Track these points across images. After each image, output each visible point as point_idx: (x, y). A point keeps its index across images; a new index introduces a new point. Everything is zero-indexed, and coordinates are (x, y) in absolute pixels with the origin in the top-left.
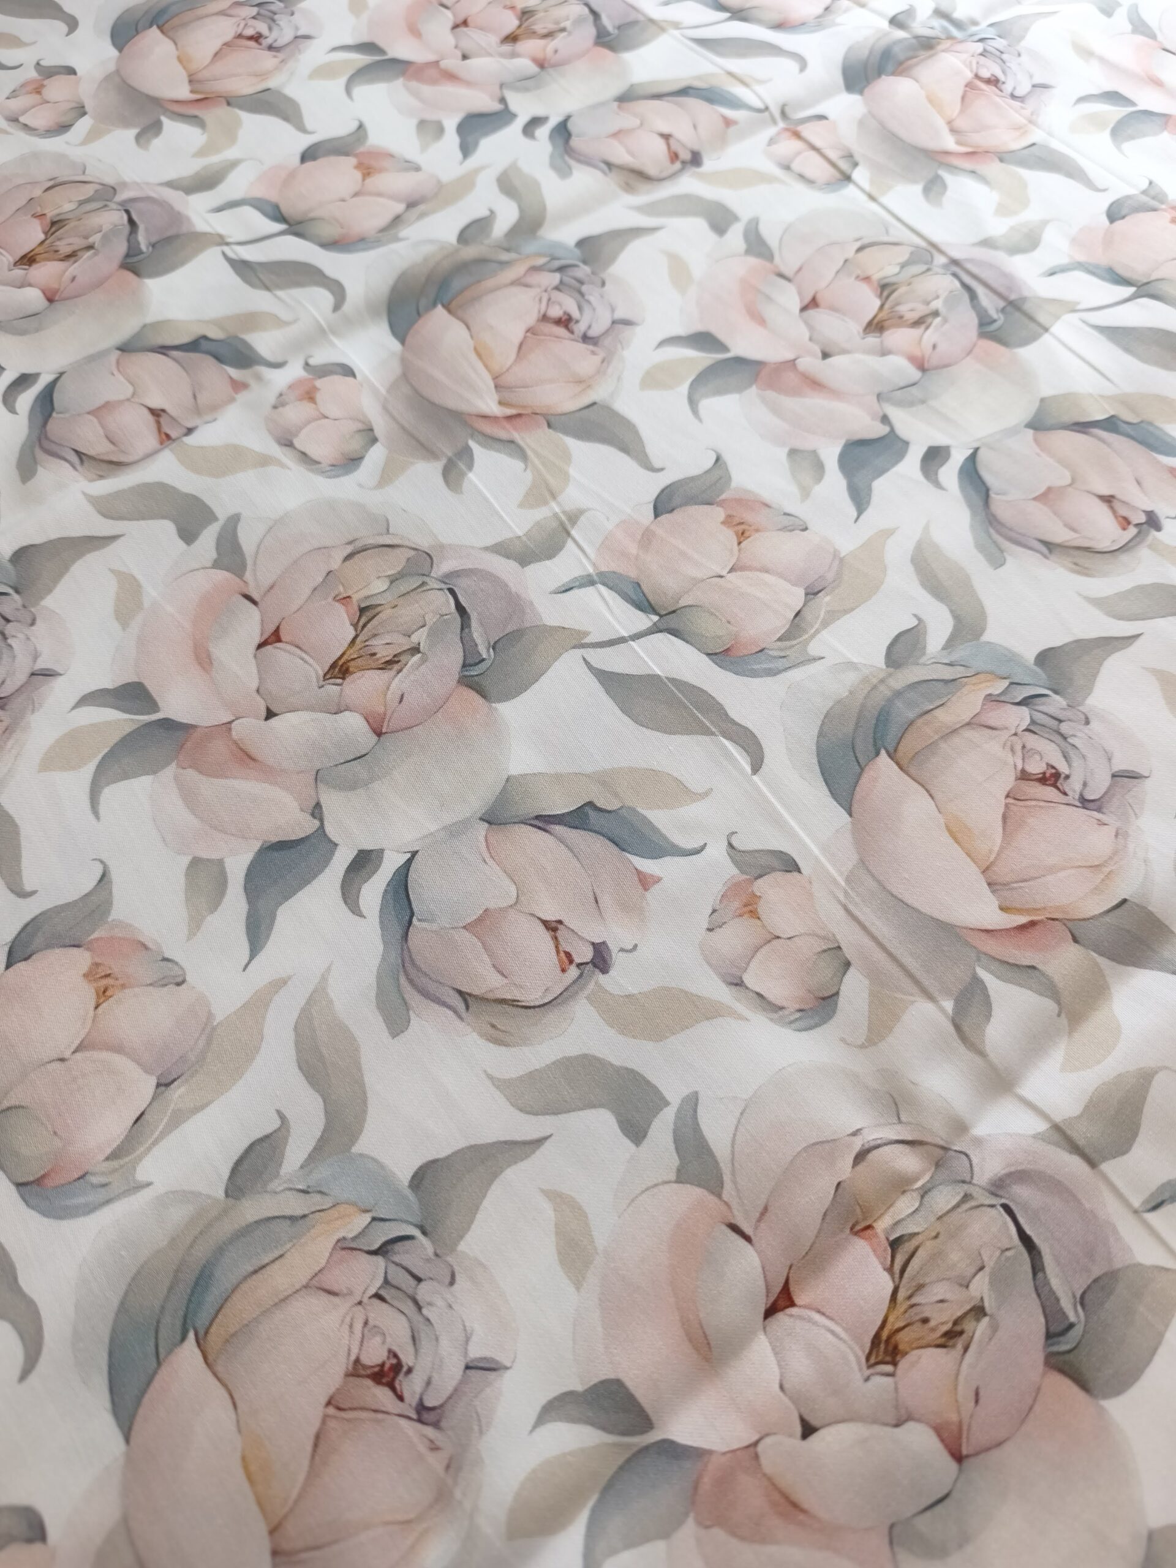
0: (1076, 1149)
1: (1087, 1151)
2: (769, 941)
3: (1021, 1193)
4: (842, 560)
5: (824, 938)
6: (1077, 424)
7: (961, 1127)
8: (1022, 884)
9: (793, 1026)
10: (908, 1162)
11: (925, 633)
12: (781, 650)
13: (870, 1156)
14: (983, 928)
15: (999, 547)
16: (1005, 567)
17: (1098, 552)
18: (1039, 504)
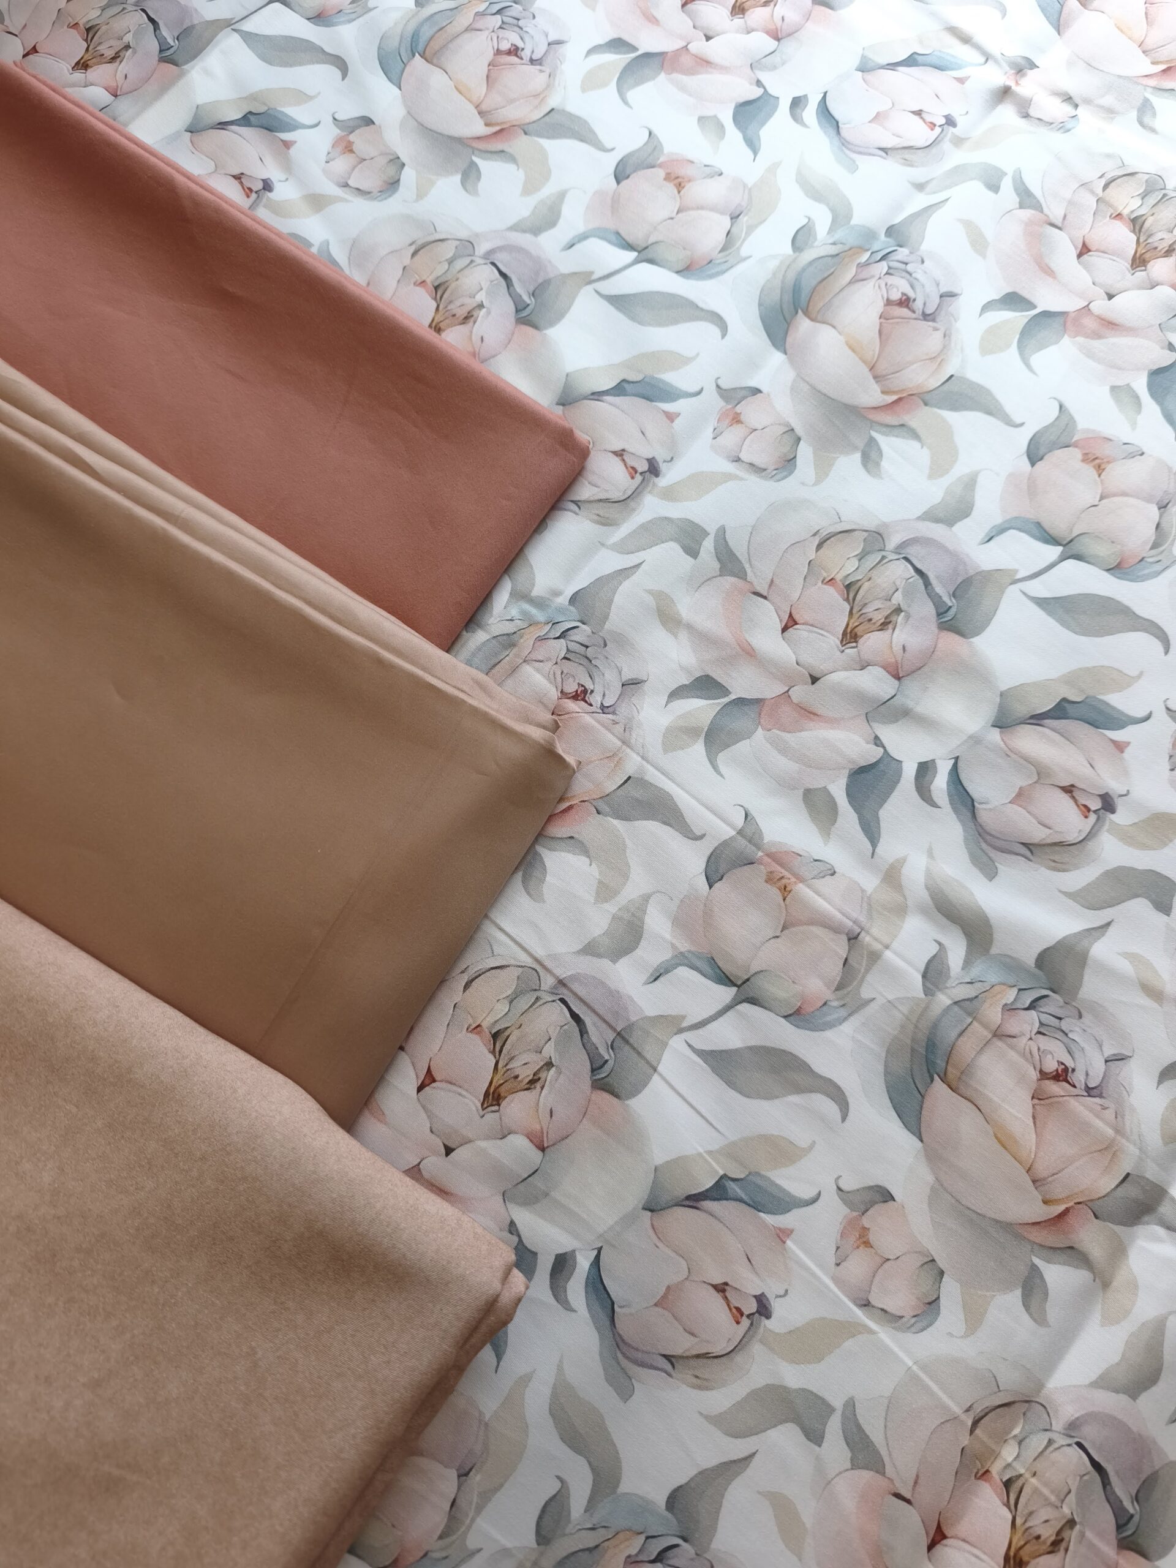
4: (486, 1424)
6: (689, 1198)
12: (442, 1549)
15: (626, 1374)
16: (633, 1397)
17: (716, 1357)
18: (660, 1310)
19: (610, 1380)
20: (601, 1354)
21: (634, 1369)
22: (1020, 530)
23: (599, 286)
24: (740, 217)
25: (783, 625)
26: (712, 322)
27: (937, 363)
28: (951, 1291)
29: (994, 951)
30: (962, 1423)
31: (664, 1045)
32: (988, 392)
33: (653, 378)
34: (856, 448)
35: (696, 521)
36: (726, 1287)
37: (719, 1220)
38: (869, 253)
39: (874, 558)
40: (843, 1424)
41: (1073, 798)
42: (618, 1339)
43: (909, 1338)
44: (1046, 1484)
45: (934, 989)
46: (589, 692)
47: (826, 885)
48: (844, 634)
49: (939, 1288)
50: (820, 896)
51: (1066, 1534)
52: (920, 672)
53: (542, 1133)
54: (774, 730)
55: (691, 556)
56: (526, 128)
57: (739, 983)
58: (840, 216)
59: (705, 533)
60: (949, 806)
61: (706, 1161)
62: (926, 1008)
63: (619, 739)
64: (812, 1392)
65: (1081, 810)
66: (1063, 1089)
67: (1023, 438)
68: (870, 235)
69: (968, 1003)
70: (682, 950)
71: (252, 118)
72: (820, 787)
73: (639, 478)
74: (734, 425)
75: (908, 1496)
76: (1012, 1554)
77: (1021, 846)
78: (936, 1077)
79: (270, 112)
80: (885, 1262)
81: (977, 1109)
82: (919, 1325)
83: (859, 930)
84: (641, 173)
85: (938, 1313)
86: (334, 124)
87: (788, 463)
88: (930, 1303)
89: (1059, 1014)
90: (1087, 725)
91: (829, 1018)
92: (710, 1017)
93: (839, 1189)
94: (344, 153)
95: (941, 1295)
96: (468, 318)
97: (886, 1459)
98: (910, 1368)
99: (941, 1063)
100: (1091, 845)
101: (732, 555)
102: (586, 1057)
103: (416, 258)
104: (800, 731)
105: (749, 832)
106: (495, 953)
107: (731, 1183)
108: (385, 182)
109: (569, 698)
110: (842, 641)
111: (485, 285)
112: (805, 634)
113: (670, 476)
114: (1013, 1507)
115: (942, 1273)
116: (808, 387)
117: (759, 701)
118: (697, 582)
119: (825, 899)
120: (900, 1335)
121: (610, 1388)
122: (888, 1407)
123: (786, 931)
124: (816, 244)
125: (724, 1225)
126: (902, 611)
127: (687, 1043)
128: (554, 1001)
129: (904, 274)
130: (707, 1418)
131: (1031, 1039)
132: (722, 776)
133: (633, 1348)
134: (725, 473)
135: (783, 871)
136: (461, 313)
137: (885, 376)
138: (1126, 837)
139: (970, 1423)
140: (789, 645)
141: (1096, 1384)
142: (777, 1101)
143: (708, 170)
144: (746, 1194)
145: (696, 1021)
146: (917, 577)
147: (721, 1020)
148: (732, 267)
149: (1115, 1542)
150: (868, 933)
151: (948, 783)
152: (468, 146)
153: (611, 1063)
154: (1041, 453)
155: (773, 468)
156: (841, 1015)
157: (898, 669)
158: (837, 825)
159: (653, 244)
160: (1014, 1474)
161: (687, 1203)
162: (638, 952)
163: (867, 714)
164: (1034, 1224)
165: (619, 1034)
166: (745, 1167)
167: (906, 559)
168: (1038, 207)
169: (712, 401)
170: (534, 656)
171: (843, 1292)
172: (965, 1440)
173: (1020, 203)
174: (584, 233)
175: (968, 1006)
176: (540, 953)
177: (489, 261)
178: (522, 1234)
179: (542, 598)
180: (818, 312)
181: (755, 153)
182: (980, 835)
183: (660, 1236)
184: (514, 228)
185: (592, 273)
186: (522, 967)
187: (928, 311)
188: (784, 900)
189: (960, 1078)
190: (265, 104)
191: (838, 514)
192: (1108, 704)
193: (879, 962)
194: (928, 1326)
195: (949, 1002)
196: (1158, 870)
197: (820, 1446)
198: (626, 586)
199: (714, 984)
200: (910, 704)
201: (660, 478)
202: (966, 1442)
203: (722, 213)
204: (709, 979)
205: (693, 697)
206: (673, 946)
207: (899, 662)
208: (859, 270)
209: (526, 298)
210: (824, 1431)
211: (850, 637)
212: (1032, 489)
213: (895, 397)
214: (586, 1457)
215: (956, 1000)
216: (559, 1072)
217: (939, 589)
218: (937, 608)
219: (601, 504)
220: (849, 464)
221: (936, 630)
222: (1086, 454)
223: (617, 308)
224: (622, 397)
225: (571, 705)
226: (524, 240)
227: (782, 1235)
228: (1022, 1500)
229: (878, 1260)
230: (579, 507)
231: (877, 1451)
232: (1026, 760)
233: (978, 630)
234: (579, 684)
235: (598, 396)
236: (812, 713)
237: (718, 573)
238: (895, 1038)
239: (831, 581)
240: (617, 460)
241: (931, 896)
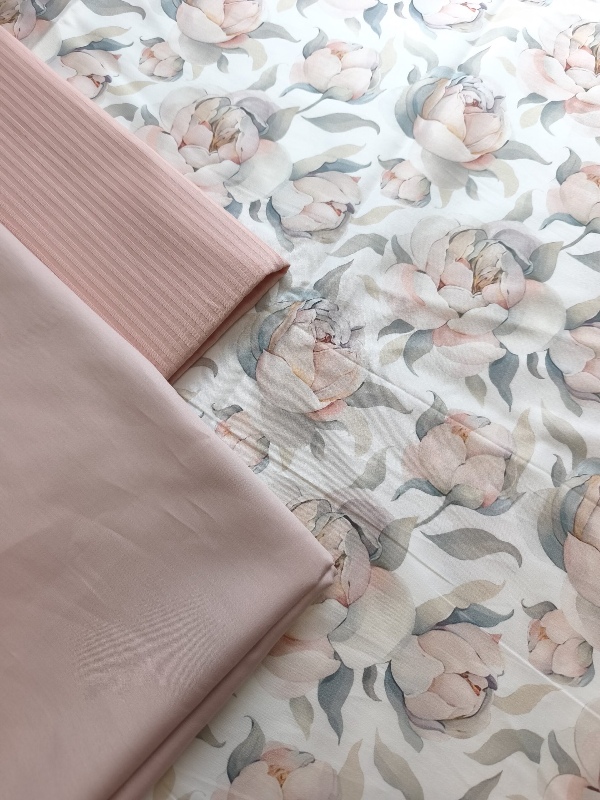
4: (338, 777)
6: (438, 624)
15: (417, 734)
16: (424, 749)
17: (469, 717)
18: (431, 693)
19: (408, 739)
20: (400, 724)
21: (421, 731)
22: (560, 220)
23: (302, 114)
24: (377, 69)
25: (438, 287)
26: (371, 126)
27: (499, 135)
29: (588, 456)
31: (409, 535)
32: (530, 148)
33: (342, 160)
34: (461, 185)
35: (380, 234)
36: (468, 675)
37: (458, 635)
38: (450, 81)
39: (482, 245)
40: (550, 748)
42: (409, 714)
43: (580, 690)
45: (559, 482)
46: (332, 337)
47: (487, 430)
48: (473, 287)
49: (592, 657)
50: (484, 437)
52: (519, 304)
53: (345, 596)
54: (442, 346)
55: (380, 254)
56: (249, 34)
57: (446, 493)
58: (432, 63)
59: (385, 240)
60: (549, 377)
61: (444, 601)
62: (557, 494)
63: (354, 362)
64: (528, 731)
67: (553, 170)
68: (450, 71)
69: (579, 488)
70: (410, 478)
71: (95, 45)
72: (474, 375)
73: (343, 215)
74: (392, 180)
75: (597, 787)
77: (593, 395)
78: (569, 533)
79: (104, 40)
80: (557, 646)
81: (595, 549)
82: (584, 681)
83: (510, 454)
84: (318, 52)
85: (593, 672)
86: (142, 43)
87: (426, 197)
88: (588, 668)
91: (501, 507)
92: (433, 515)
93: (524, 607)
94: (149, 58)
95: (593, 662)
96: (232, 139)
97: (580, 766)
98: (583, 708)
99: (570, 525)
101: (402, 251)
102: (365, 548)
103: (197, 110)
104: (458, 344)
105: (438, 405)
106: (302, 494)
107: (461, 612)
108: (175, 71)
109: (322, 342)
110: (472, 292)
111: (239, 120)
112: (451, 290)
113: (360, 212)
115: (592, 648)
116: (430, 154)
117: (431, 331)
118: (386, 268)
119: (488, 438)
120: (574, 689)
121: (409, 744)
122: (575, 733)
123: (468, 460)
124: (421, 79)
125: (461, 637)
126: (503, 272)
127: (422, 532)
128: (341, 518)
129: (473, 89)
130: (469, 755)
132: (417, 375)
133: (419, 718)
134: (392, 206)
135: (461, 425)
136: (228, 136)
137: (471, 144)
140: (443, 297)
142: (479, 560)
143: (354, 46)
144: (471, 617)
145: (424, 519)
146: (508, 252)
147: (439, 516)
148: (376, 96)
150: (515, 454)
151: (546, 364)
152: (219, 47)
153: (380, 550)
154: (564, 177)
155: (418, 200)
156: (508, 504)
157: (506, 304)
158: (487, 396)
159: (330, 88)
161: (438, 627)
162: (385, 482)
163: (493, 331)
165: (382, 532)
166: (467, 601)
167: (500, 242)
168: (539, 47)
169: (377, 169)
170: (299, 320)
171: (536, 667)
173: (529, 46)
174: (291, 87)
175: (579, 489)
176: (328, 490)
177: (239, 107)
178: (342, 658)
179: (297, 288)
180: (428, 115)
181: (379, 34)
182: (569, 391)
183: (425, 649)
184: (252, 88)
185: (298, 107)
186: (319, 500)
187: (489, 108)
188: (464, 442)
189: (583, 532)
190: (100, 36)
191: (458, 222)
193: (525, 470)
194: (589, 681)
195: (569, 489)
197: (538, 763)
198: (345, 275)
199: (431, 496)
200: (517, 322)
201: (354, 214)
203: (366, 68)
204: (428, 493)
205: (393, 333)
206: (404, 477)
207: (507, 299)
208: (447, 90)
209: (263, 125)
210: (540, 754)
211: (477, 289)
212: (563, 197)
213: (479, 156)
214: (401, 790)
215: (572, 487)
216: (350, 559)
217: (522, 257)
218: (522, 267)
219: (324, 232)
220: (460, 194)
221: (524, 280)
222: (589, 175)
223: (316, 125)
224: (326, 173)
225: (323, 345)
226: (258, 94)
227: (495, 639)
229: (554, 646)
230: (311, 235)
231: (574, 762)
232: (587, 346)
233: (547, 277)
234: (326, 333)
235: (312, 174)
236: (461, 334)
237: (396, 262)
238: (541, 514)
239: (460, 260)
240: (329, 207)
241: (548, 429)
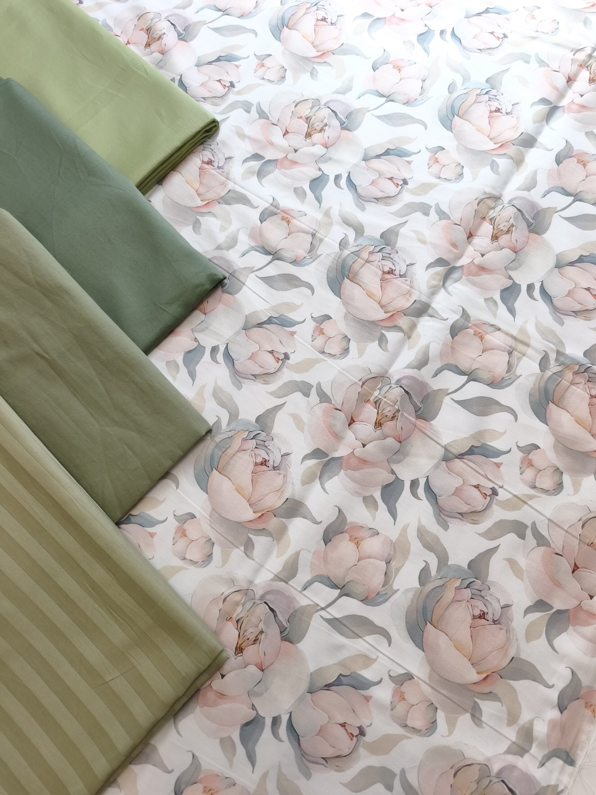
0: (282, 580)
1: (284, 580)
2: (191, 543)
3: (268, 598)
5: (206, 537)
6: (258, 324)
7: (251, 582)
8: (258, 502)
9: (202, 566)
10: (238, 597)
11: (221, 422)
13: (227, 599)
14: (249, 520)
15: (239, 381)
16: (242, 389)
17: (271, 374)
18: (250, 361)
19: (234, 384)
20: (230, 376)
21: (241, 380)
22: (371, 94)
23: (208, 25)
25: (284, 133)
26: (252, 33)
27: (337, 40)
28: (353, 345)
29: (365, 235)
30: (358, 384)
31: (248, 276)
32: (357, 48)
33: (231, 54)
35: (249, 101)
36: (273, 351)
37: (270, 331)
38: (310, 4)
39: (316, 108)
40: (316, 390)
41: (393, 181)
42: (236, 371)
43: (339, 361)
44: (389, 400)
45: (343, 248)
46: (213, 163)
47: (304, 219)
48: (306, 134)
49: (349, 344)
50: (301, 223)
51: (396, 414)
52: (334, 145)
53: (205, 308)
54: (282, 170)
55: (248, 113)
57: (273, 254)
59: (253, 105)
60: (347, 188)
61: (264, 312)
62: (341, 255)
63: (225, 178)
64: (305, 381)
65: (395, 185)
66: (391, 276)
67: (370, 62)
69: (356, 252)
70: (253, 245)
72: (299, 186)
73: (227, 89)
74: (262, 67)
75: (340, 408)
76: (377, 422)
77: (374, 199)
80: (330, 339)
81: (360, 286)
82: (342, 357)
83: (316, 232)
85: (349, 353)
87: (283, 79)
88: (346, 350)
89: (389, 252)
90: (397, 157)
91: (306, 262)
92: (264, 266)
93: (312, 317)
95: (349, 347)
96: (160, 38)
97: (332, 398)
98: (339, 370)
99: (347, 272)
100: (399, 196)
101: (263, 111)
103: (139, 21)
104: (291, 169)
105: (274, 204)
107: (273, 319)
109: (205, 164)
110: (305, 137)
111: (165, 27)
112: (292, 136)
113: (238, 87)
114: (378, 408)
115: (350, 340)
116: (289, 52)
117: (276, 160)
118: (251, 122)
119: (303, 223)
120: (335, 360)
121: (234, 387)
122: (332, 383)
123: (290, 236)
126: (327, 125)
127: (256, 275)
129: (323, 10)
130: (268, 393)
131: (379, 262)
132: (264, 187)
133: (241, 373)
134: (258, 84)
135: (287, 215)
136: (157, 37)
137: (317, 46)
138: (413, 192)
139: (361, 384)
140: (286, 140)
141: (406, 368)
142: (289, 291)
144: (279, 322)
145: (258, 268)
146: (332, 113)
147: (268, 266)
148: (258, 13)
149: (415, 416)
150: (319, 233)
151: (346, 180)
153: (228, 284)
154: (377, 67)
155: (277, 80)
156: (310, 261)
157: (326, 145)
158: (306, 199)
159: (228, 8)
160: (378, 399)
161: (258, 326)
162: (237, 247)
163: (316, 161)
164: (382, 320)
165: (231, 274)
166: (278, 313)
167: (328, 107)
169: (253, 60)
171: (315, 350)
172: (360, 389)
174: (202, 7)
175: (356, 254)
177: (167, 20)
178: (199, 341)
180: (292, 26)
182: (358, 197)
183: (249, 337)
184: (176, 7)
185: (206, 21)
187: (333, 22)
188: (288, 225)
189: (354, 277)
191: (302, 94)
192: (404, 149)
193: (323, 242)
194: (345, 357)
195: (350, 253)
196: (424, 202)
197: (309, 398)
199: (264, 255)
200: (331, 156)
201: (234, 89)
202: (360, 390)
205: (252, 161)
206: (249, 245)
208: (307, 10)
209: (182, 32)
210: (310, 393)
211: (308, 135)
212: (375, 80)
213: (322, 53)
214: (226, 409)
215: (352, 252)
217: (341, 116)
218: (340, 122)
219: (213, 98)
220: (306, 77)
221: (340, 130)
222: (395, 66)
223: (216, 32)
224: (219, 62)
225: (206, 166)
226: (180, 11)
227: (292, 334)
228: (381, 406)
229: (327, 338)
230: (205, 100)
231: (329, 397)
232: (375, 170)
233: (356, 129)
234: (209, 158)
235: (210, 63)
236: (296, 162)
237: (258, 118)
238: (330, 266)
239: (301, 117)
240: (218, 83)
241: (341, 218)
